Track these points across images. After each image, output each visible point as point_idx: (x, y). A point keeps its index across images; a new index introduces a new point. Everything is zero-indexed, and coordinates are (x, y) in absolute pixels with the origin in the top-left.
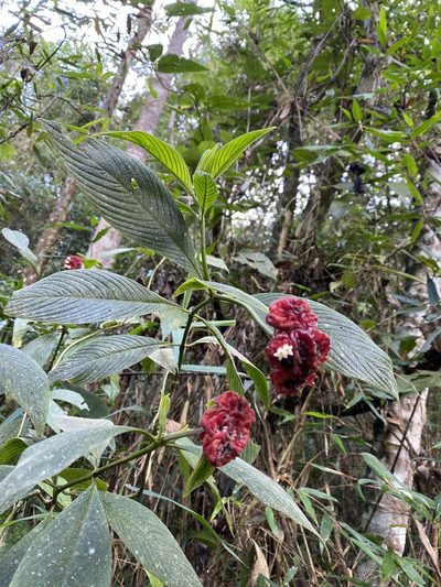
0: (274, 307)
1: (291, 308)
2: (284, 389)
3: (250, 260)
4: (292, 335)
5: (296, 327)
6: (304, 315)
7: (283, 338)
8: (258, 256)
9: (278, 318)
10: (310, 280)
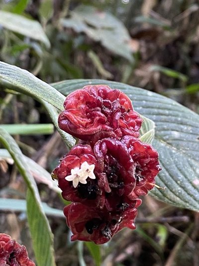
0: (72, 101)
1: (98, 104)
2: (85, 233)
3: (90, 26)
4: (97, 147)
5: (104, 135)
6: (119, 114)
7: (83, 151)
8: (104, 19)
9: (76, 119)
10: (188, 62)
